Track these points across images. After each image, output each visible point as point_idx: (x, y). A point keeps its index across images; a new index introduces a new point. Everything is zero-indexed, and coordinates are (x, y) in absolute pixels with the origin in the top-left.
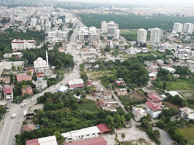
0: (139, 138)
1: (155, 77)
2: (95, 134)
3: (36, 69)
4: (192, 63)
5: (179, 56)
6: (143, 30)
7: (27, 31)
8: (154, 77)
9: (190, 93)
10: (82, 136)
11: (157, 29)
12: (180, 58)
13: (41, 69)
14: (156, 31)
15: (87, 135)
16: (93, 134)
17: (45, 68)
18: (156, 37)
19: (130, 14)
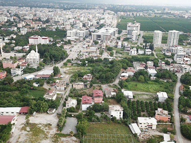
0: (49, 123)
1: (127, 77)
2: (13, 113)
3: (27, 60)
4: (186, 67)
5: (177, 60)
6: (159, 32)
7: (56, 30)
8: (125, 77)
9: (148, 96)
10: (2, 113)
11: (174, 31)
12: (177, 62)
13: (31, 60)
14: (173, 33)
15: (6, 113)
16: (12, 113)
17: (35, 60)
18: (172, 40)
19: (180, 16)
